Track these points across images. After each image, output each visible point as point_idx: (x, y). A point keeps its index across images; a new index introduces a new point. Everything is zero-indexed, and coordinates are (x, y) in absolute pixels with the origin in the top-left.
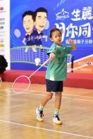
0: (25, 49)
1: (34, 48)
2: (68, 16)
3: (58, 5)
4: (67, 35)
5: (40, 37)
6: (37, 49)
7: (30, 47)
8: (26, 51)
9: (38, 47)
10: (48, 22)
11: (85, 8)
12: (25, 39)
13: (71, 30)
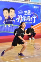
0: (4, 26)
1: (9, 25)
2: (23, 13)
3: (19, 8)
4: (23, 20)
5: (12, 21)
6: (11, 26)
7: (7, 25)
8: (5, 27)
9: (11, 25)
10: (15, 15)
11: (28, 11)
12: (4, 21)
13: (24, 18)
